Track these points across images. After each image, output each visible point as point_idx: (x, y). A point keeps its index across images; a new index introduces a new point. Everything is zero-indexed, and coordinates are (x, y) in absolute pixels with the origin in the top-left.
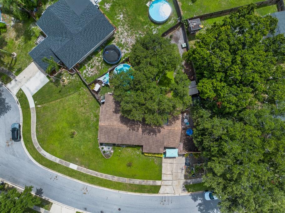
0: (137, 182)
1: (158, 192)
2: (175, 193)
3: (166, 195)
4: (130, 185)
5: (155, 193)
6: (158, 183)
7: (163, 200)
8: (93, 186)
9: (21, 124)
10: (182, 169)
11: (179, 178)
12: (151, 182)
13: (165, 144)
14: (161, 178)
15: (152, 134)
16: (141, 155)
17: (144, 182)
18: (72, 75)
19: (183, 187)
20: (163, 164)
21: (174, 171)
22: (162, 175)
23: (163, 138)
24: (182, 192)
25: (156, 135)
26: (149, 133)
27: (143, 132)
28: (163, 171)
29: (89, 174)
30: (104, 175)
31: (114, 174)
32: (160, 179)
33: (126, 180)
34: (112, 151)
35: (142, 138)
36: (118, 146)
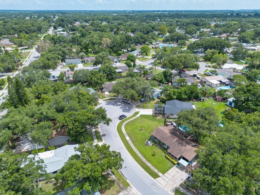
0: (149, 164)
1: (155, 178)
2: (165, 187)
3: (159, 184)
4: (144, 163)
5: (153, 177)
6: (160, 174)
7: (155, 184)
8: (126, 150)
9: (127, 117)
10: (182, 180)
11: (175, 182)
12: (156, 171)
14: (165, 173)
15: (180, 144)
16: (164, 156)
17: (152, 168)
18: (162, 118)
19: (174, 189)
20: (172, 169)
21: (176, 176)
22: (166, 173)
24: (170, 191)
26: (179, 144)
28: (169, 172)
29: (130, 145)
30: (136, 150)
31: (141, 153)
32: (163, 174)
33: (144, 160)
34: (151, 145)
35: (173, 144)
36: (156, 145)
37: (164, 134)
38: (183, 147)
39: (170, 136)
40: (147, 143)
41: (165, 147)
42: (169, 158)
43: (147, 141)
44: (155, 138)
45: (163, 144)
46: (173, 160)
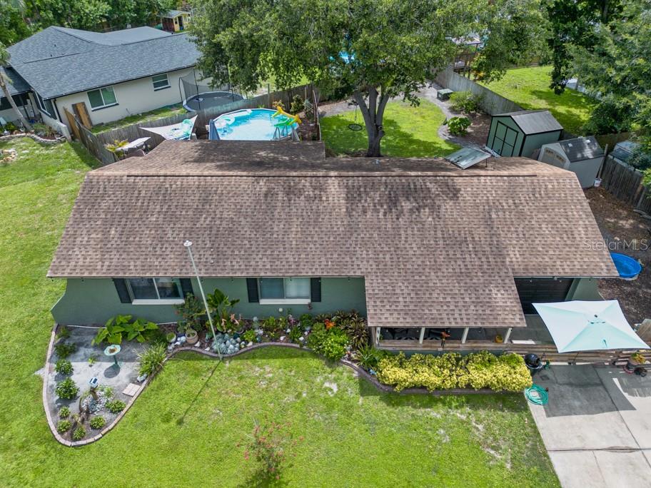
13: (518, 260)
15: (407, 205)
16: (361, 400)
18: (48, 146)
23: (488, 222)
25: (434, 209)
26: (392, 202)
27: (353, 196)
34: (133, 390)
35: (351, 229)
36: (185, 354)
37: (193, 200)
38: (447, 206)
39: (262, 185)
40: (68, 395)
41: (289, 309)
42: (427, 376)
43: (48, 375)
44: (126, 289)
45: (254, 297)
46: (479, 376)
